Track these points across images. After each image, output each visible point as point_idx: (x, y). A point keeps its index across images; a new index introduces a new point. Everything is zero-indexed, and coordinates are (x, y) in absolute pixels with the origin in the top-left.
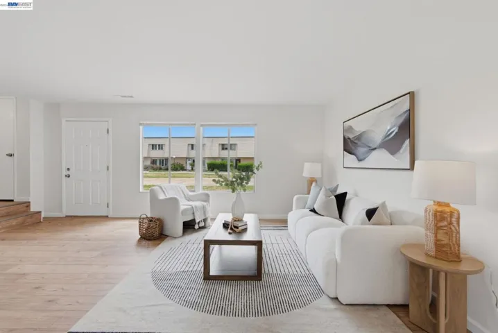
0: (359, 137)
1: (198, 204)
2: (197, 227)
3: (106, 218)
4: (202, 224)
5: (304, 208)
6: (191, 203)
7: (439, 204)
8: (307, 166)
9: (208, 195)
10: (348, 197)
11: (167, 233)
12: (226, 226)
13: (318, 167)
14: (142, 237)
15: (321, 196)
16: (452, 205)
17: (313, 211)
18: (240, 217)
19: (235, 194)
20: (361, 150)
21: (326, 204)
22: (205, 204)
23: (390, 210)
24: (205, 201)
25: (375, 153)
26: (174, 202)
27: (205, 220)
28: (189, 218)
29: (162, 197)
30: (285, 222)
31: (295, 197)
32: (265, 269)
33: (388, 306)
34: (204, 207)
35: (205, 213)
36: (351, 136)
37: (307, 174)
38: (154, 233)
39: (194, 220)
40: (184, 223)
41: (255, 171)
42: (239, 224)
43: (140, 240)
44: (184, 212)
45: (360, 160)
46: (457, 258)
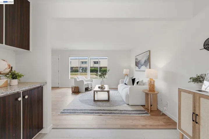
0: (139, 62)
1: (89, 82)
2: (89, 90)
3: (58, 88)
4: (91, 89)
5: (123, 83)
6: (88, 82)
7: (150, 79)
8: (125, 70)
9: (92, 80)
10: (136, 80)
11: (80, 91)
12: (99, 87)
13: (128, 70)
14: (72, 92)
15: (128, 79)
16: (153, 79)
17: (126, 84)
18: (103, 85)
19: (101, 79)
20: (140, 65)
21: (129, 82)
22: (91, 82)
23: (144, 82)
24: (92, 82)
25: (142, 66)
26: (82, 81)
27: (92, 88)
28: (87, 87)
29: (78, 80)
30: (117, 89)
31: (120, 80)
32: (111, 99)
33: (142, 106)
34: (91, 83)
35: (92, 85)
36: (137, 61)
37: (124, 73)
38: (76, 91)
39: (88, 87)
40: (85, 88)
41: (107, 72)
42: (103, 87)
43: (72, 93)
44: (86, 84)
45: (139, 68)
46: (154, 91)
